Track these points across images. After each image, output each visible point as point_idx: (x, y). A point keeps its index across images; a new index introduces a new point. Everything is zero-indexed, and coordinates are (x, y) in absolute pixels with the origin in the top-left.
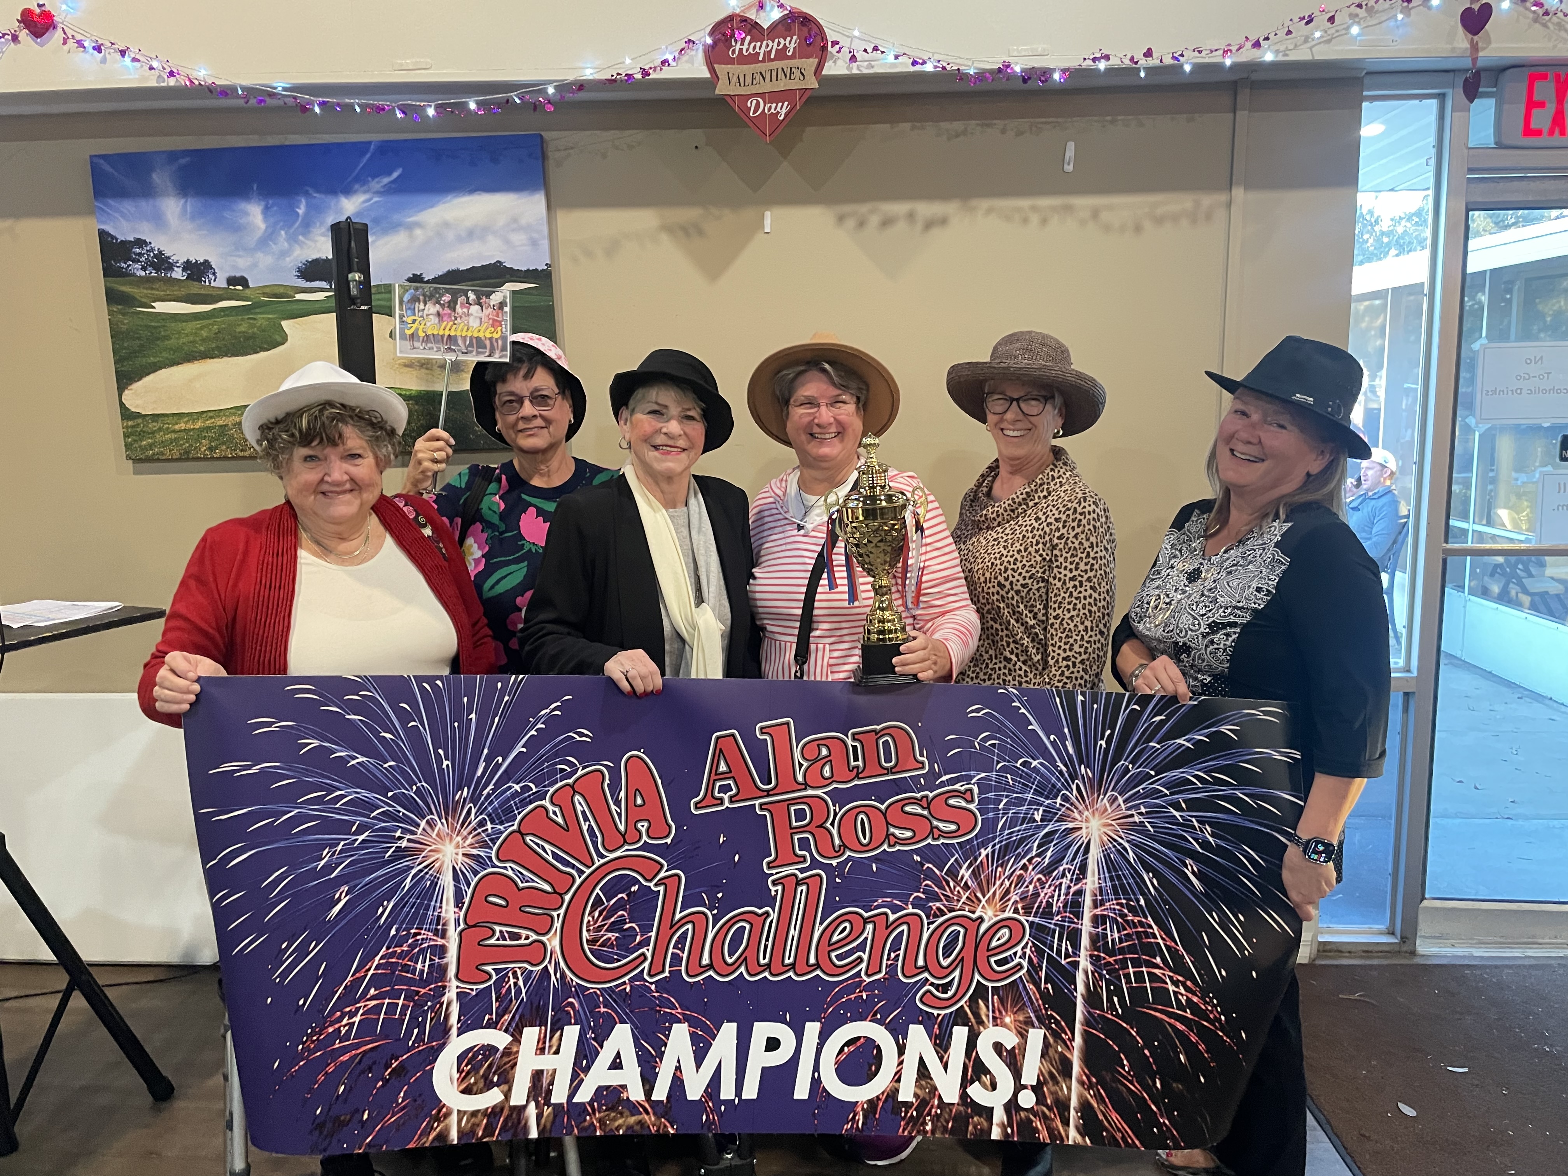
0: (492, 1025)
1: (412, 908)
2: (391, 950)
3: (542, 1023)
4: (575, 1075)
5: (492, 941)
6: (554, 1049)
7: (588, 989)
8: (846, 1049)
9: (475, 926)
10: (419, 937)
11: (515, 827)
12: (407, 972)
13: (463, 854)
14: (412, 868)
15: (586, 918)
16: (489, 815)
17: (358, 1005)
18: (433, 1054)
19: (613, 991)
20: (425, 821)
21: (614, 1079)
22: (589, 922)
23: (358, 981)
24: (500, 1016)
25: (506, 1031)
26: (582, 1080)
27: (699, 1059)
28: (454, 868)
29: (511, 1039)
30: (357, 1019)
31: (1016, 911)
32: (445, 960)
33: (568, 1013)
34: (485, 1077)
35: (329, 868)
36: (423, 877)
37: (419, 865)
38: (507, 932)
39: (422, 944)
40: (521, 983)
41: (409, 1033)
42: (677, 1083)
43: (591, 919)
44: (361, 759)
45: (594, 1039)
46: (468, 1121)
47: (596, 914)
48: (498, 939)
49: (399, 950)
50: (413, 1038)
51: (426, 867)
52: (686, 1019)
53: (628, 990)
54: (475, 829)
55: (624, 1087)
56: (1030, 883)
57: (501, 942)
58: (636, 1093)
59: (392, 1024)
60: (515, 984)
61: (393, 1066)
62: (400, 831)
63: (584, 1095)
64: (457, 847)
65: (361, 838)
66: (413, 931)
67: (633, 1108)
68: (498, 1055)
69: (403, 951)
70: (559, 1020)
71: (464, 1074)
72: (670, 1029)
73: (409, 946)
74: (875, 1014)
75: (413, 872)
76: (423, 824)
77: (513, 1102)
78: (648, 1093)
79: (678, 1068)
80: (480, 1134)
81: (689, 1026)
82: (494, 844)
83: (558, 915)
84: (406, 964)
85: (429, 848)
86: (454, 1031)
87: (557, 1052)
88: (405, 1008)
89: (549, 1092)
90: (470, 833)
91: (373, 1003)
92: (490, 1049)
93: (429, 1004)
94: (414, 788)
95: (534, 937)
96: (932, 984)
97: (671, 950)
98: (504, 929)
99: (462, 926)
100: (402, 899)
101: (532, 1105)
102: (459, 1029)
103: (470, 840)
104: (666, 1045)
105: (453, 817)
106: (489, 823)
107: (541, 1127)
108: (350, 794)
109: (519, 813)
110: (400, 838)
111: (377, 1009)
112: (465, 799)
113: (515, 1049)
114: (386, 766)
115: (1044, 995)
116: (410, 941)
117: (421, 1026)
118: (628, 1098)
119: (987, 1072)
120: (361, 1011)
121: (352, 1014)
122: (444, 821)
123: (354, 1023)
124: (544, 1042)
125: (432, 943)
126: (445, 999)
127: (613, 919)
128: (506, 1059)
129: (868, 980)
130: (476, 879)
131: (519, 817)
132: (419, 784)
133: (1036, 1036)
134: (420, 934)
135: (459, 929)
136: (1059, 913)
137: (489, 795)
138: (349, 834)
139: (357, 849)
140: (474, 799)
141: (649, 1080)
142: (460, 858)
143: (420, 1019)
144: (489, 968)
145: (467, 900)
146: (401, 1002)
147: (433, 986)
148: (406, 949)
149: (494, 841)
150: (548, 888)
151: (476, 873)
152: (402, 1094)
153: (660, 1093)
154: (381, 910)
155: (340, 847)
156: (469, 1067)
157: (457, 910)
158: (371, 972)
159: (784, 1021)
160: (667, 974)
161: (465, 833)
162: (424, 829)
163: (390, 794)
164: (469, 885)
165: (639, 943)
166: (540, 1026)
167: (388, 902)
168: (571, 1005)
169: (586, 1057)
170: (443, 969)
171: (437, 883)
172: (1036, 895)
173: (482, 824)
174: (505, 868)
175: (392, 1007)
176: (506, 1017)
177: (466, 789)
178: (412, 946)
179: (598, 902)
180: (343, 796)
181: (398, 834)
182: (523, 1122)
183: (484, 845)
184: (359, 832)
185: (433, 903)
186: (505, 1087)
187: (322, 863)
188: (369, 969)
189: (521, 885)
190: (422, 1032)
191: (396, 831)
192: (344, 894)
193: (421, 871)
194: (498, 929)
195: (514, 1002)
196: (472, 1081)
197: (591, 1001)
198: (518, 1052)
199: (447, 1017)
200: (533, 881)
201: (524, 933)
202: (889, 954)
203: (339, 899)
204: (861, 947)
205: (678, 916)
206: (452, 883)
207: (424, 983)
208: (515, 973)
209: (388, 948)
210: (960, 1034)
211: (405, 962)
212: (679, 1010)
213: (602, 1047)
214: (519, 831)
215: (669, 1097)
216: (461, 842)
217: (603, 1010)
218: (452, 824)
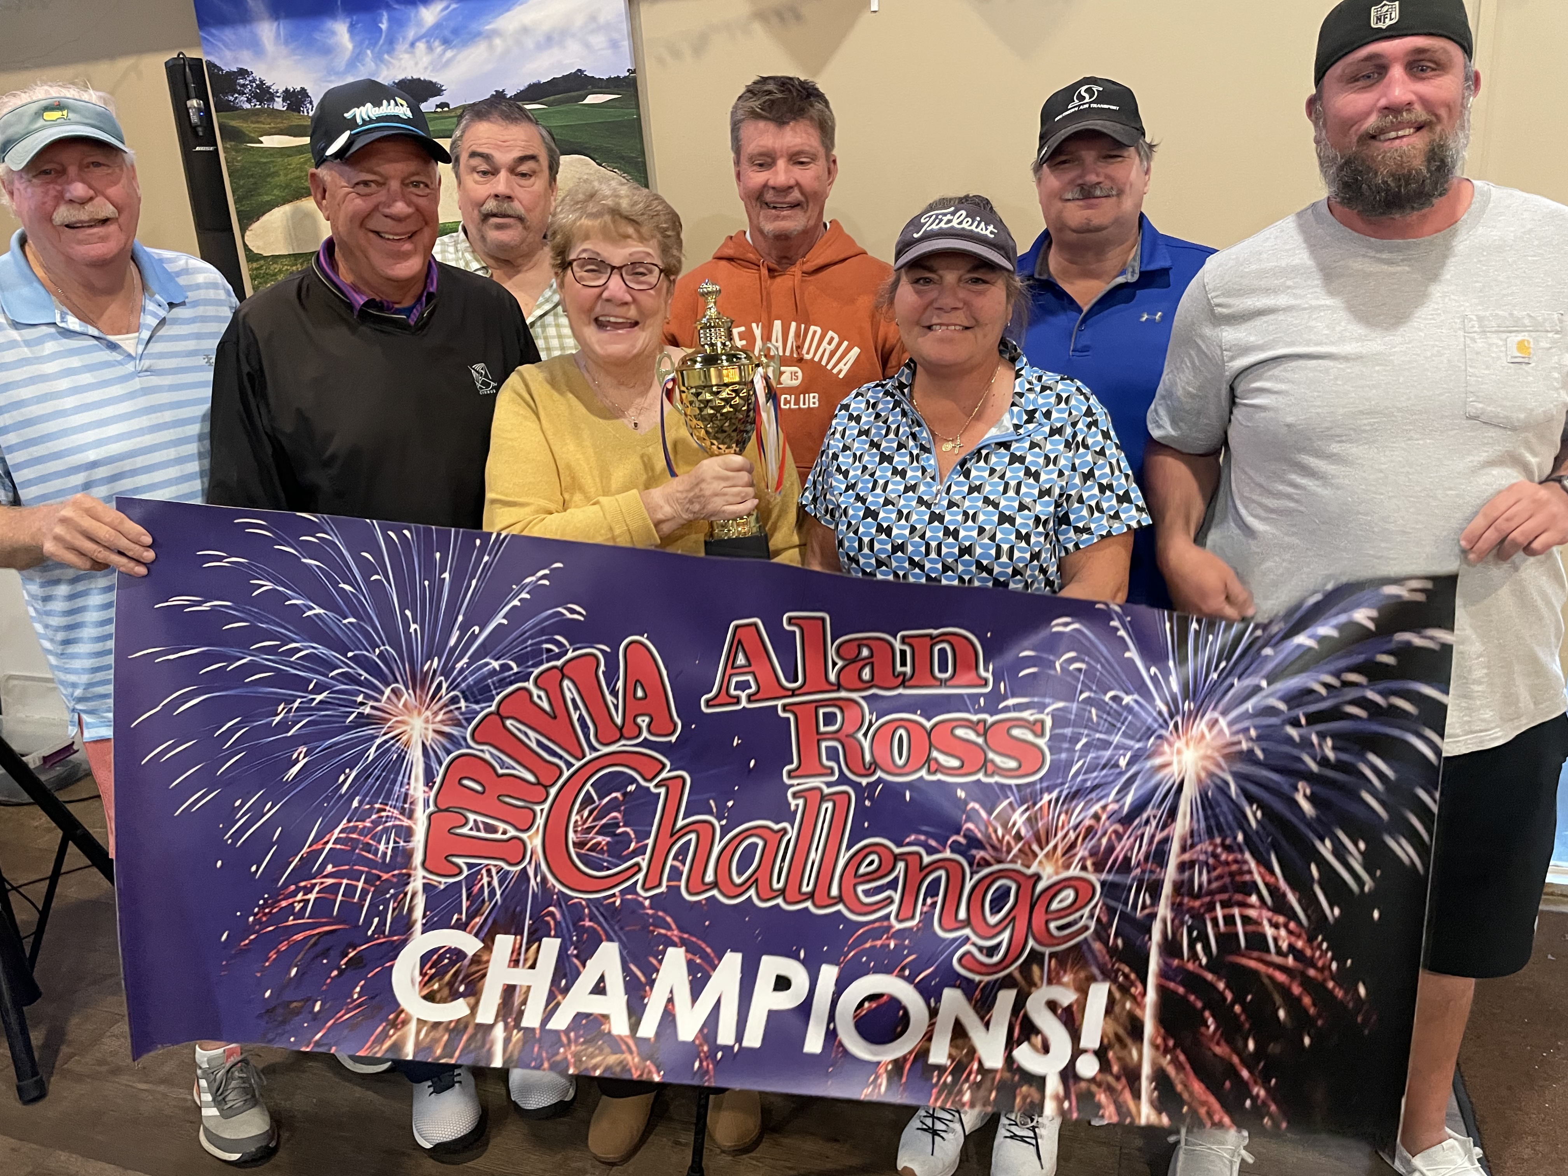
0: (462, 926)
1: (377, 779)
2: (351, 824)
3: (519, 932)
4: (551, 997)
5: (465, 831)
6: (529, 963)
7: (572, 898)
8: (866, 1005)
9: (446, 810)
10: (383, 814)
11: (493, 708)
12: (369, 852)
13: (435, 731)
14: (377, 737)
15: (574, 818)
16: (463, 692)
17: (314, 881)
18: (394, 950)
19: (601, 904)
20: (389, 689)
21: (595, 1005)
22: (576, 821)
23: (314, 855)
24: (471, 917)
25: (476, 935)
26: (558, 1004)
27: (696, 990)
28: (423, 744)
29: (482, 945)
30: (312, 896)
31: (1084, 868)
32: (411, 845)
33: (548, 923)
34: (451, 984)
35: (284, 726)
36: (389, 749)
37: (385, 734)
38: (483, 823)
39: (386, 822)
40: (495, 883)
41: (368, 922)
42: (669, 1017)
43: (578, 818)
44: (318, 610)
45: (577, 956)
46: (427, 1034)
47: (586, 813)
48: (471, 829)
49: (360, 825)
50: (373, 928)
51: (393, 738)
52: (683, 943)
53: (618, 903)
54: (446, 706)
55: (606, 1017)
56: (1104, 834)
57: (474, 833)
58: (619, 1026)
59: (350, 910)
60: (489, 884)
61: (351, 955)
62: (362, 696)
63: (560, 1021)
64: (427, 721)
65: (319, 698)
66: (377, 806)
67: (615, 1043)
68: (466, 962)
69: (365, 827)
70: (536, 931)
71: (427, 978)
72: (664, 953)
73: (372, 822)
74: (903, 969)
75: (378, 741)
76: (388, 691)
77: (479, 1020)
78: (634, 1026)
79: (670, 1000)
80: (438, 1052)
81: (687, 951)
82: (470, 724)
83: (542, 810)
84: (368, 844)
85: (395, 719)
86: (418, 927)
87: (533, 967)
88: (364, 892)
89: (521, 1013)
90: (441, 709)
91: (330, 881)
92: (458, 954)
93: (392, 891)
94: (377, 651)
95: (512, 832)
96: (974, 944)
97: (670, 862)
98: (480, 818)
99: (432, 808)
100: (365, 770)
101: (500, 1026)
102: (424, 925)
103: (440, 717)
104: (657, 971)
105: (422, 689)
106: (462, 701)
107: (507, 1055)
108: (306, 648)
109: (498, 694)
110: (362, 704)
111: (335, 887)
112: (435, 671)
113: (485, 958)
114: (345, 621)
115: (1113, 952)
116: (374, 817)
117: (383, 916)
118: (609, 1032)
119: (1037, 1031)
120: (317, 889)
121: (308, 890)
122: (411, 691)
123: (309, 900)
124: (519, 954)
125: (398, 823)
126: (409, 889)
127: (604, 821)
128: (474, 968)
129: (898, 926)
130: (449, 759)
131: (498, 698)
132: (382, 648)
133: (1099, 993)
134: (384, 810)
135: (428, 811)
136: (1138, 864)
137: (462, 670)
138: (306, 691)
139: (313, 709)
140: (446, 672)
141: (636, 1010)
142: (431, 734)
143: (381, 908)
144: (460, 861)
145: (438, 780)
146: (360, 885)
147: (396, 872)
148: (368, 825)
149: (469, 721)
150: (531, 778)
151: (449, 752)
152: (358, 989)
153: (648, 1028)
154: (342, 778)
155: (296, 705)
156: (433, 970)
157: (426, 789)
158: (330, 846)
159: (796, 957)
160: (663, 889)
161: (436, 708)
162: (389, 698)
163: (350, 654)
164: (440, 764)
165: (634, 851)
166: (515, 934)
167: (351, 770)
168: (551, 914)
169: (565, 976)
170: (408, 855)
171: (404, 758)
172: (1111, 849)
173: (454, 700)
174: (482, 751)
175: (350, 890)
176: (477, 920)
177: (436, 659)
178: (376, 823)
179: (588, 800)
180: (299, 650)
181: (360, 699)
182: (487, 1046)
183: (458, 724)
184: (318, 689)
185: (400, 778)
186: (472, 1000)
187: (278, 719)
188: (327, 842)
189: (500, 771)
190: (383, 923)
191: (358, 696)
192: (302, 756)
193: (386, 742)
194: (472, 817)
195: (487, 904)
196: (436, 986)
197: (574, 912)
198: (488, 961)
199: (411, 909)
200: (514, 768)
201: (502, 826)
202: (925, 900)
203: (297, 761)
204: (893, 885)
205: (680, 823)
206: (421, 759)
207: (388, 868)
208: (489, 872)
209: (349, 821)
210: (1006, 998)
211: (367, 840)
212: (676, 932)
213: (584, 966)
214: (498, 712)
215: (658, 1034)
216: (431, 718)
217: (588, 923)
218: (421, 697)
